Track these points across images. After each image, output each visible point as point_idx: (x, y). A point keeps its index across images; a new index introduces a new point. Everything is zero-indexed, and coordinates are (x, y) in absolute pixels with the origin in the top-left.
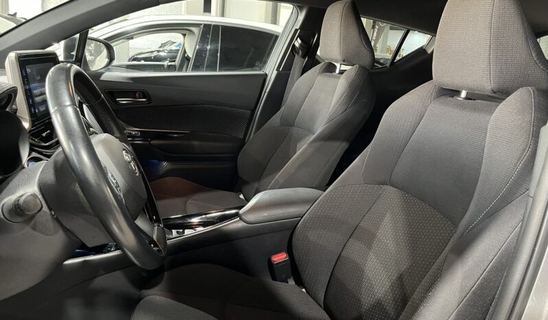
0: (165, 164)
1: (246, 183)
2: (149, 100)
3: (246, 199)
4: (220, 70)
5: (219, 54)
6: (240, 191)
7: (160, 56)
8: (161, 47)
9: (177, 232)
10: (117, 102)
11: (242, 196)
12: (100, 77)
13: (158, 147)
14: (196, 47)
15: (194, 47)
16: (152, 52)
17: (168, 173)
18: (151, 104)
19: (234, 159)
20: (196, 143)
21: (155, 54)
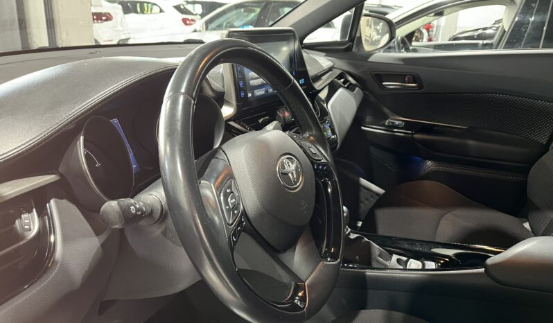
0: (429, 163)
1: (536, 208)
2: (420, 86)
3: (533, 232)
4: (544, 47)
5: (545, 28)
6: (527, 218)
7: (485, 34)
8: (494, 24)
9: (399, 261)
10: (384, 86)
11: (527, 225)
12: (368, 58)
13: (423, 142)
14: (515, 18)
15: (512, 19)
16: (477, 30)
17: (431, 176)
18: (422, 90)
19: (525, 171)
20: (471, 142)
21: (480, 31)
